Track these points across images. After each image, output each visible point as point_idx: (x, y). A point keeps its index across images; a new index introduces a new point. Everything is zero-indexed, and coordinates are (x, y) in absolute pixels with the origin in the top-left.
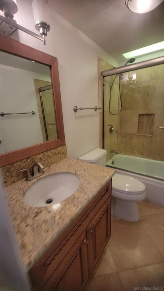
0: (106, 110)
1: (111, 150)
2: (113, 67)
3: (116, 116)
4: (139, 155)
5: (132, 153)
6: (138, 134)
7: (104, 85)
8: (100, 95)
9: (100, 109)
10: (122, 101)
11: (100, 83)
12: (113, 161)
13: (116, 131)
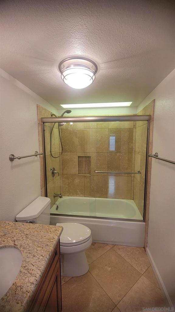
0: (48, 153)
1: (55, 194)
2: (52, 114)
3: (58, 159)
4: (82, 195)
5: (75, 193)
6: (79, 175)
7: (44, 131)
8: (41, 139)
9: (42, 154)
10: (63, 144)
11: (40, 128)
12: (57, 206)
13: (59, 174)
